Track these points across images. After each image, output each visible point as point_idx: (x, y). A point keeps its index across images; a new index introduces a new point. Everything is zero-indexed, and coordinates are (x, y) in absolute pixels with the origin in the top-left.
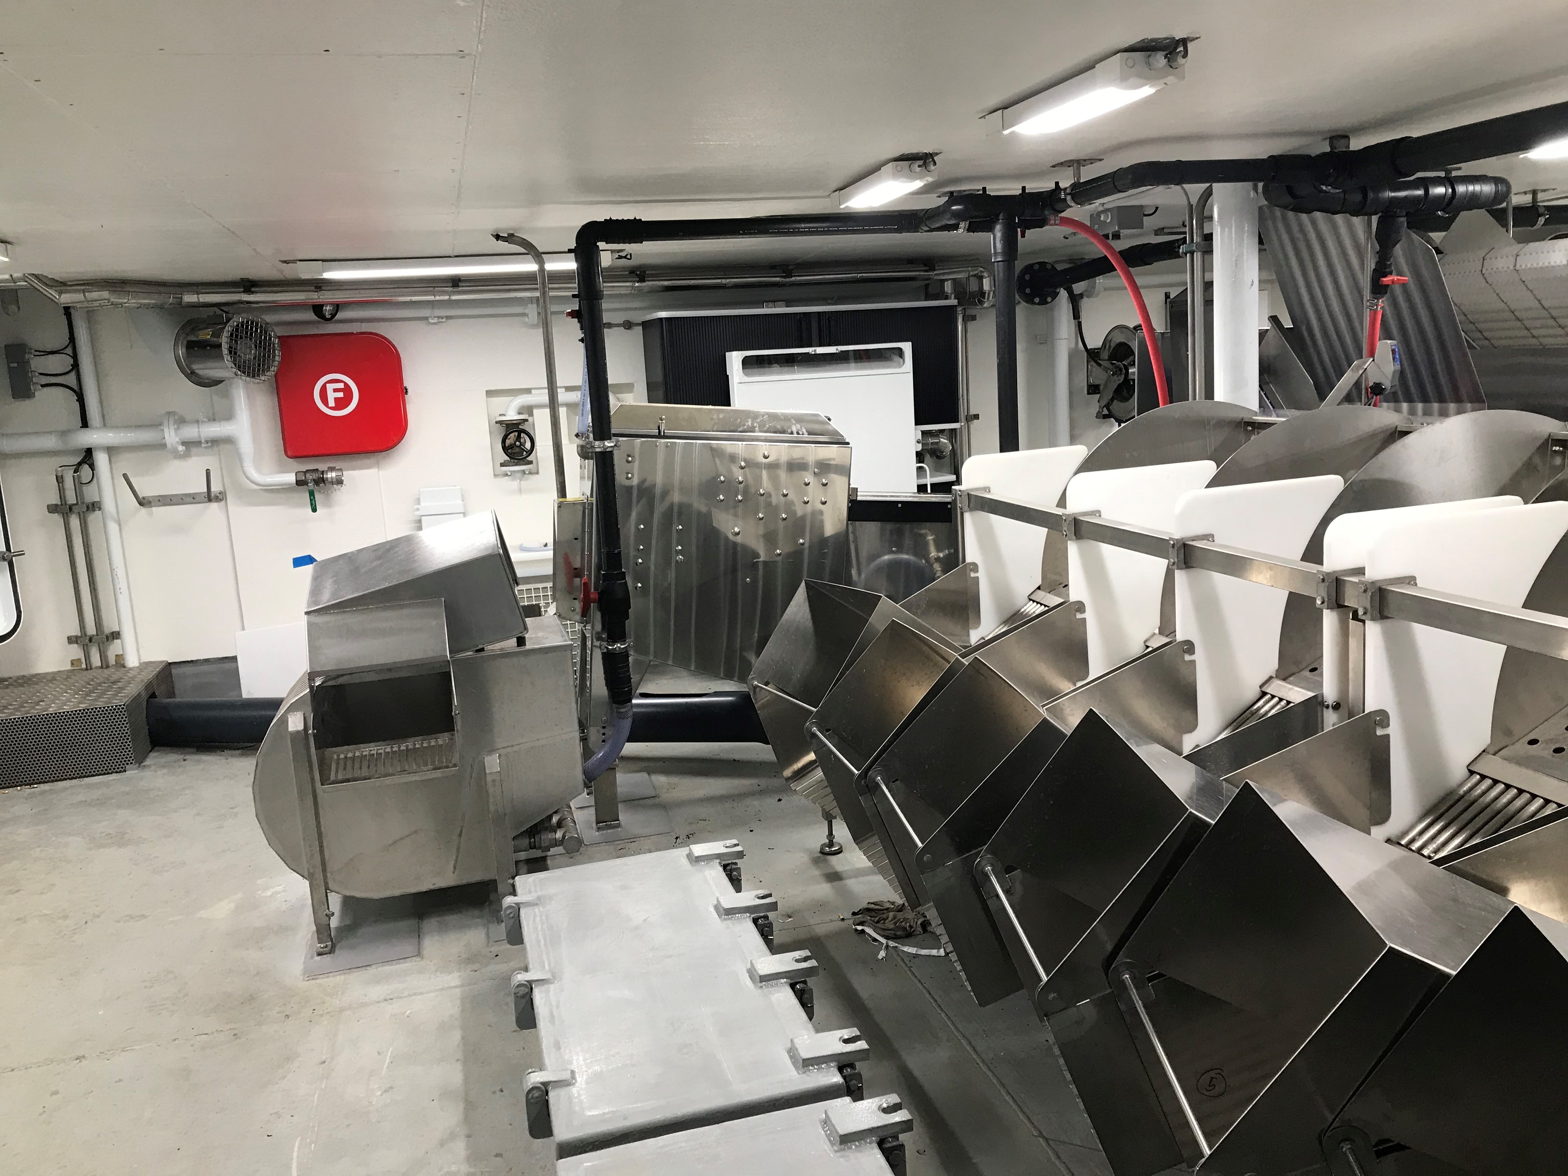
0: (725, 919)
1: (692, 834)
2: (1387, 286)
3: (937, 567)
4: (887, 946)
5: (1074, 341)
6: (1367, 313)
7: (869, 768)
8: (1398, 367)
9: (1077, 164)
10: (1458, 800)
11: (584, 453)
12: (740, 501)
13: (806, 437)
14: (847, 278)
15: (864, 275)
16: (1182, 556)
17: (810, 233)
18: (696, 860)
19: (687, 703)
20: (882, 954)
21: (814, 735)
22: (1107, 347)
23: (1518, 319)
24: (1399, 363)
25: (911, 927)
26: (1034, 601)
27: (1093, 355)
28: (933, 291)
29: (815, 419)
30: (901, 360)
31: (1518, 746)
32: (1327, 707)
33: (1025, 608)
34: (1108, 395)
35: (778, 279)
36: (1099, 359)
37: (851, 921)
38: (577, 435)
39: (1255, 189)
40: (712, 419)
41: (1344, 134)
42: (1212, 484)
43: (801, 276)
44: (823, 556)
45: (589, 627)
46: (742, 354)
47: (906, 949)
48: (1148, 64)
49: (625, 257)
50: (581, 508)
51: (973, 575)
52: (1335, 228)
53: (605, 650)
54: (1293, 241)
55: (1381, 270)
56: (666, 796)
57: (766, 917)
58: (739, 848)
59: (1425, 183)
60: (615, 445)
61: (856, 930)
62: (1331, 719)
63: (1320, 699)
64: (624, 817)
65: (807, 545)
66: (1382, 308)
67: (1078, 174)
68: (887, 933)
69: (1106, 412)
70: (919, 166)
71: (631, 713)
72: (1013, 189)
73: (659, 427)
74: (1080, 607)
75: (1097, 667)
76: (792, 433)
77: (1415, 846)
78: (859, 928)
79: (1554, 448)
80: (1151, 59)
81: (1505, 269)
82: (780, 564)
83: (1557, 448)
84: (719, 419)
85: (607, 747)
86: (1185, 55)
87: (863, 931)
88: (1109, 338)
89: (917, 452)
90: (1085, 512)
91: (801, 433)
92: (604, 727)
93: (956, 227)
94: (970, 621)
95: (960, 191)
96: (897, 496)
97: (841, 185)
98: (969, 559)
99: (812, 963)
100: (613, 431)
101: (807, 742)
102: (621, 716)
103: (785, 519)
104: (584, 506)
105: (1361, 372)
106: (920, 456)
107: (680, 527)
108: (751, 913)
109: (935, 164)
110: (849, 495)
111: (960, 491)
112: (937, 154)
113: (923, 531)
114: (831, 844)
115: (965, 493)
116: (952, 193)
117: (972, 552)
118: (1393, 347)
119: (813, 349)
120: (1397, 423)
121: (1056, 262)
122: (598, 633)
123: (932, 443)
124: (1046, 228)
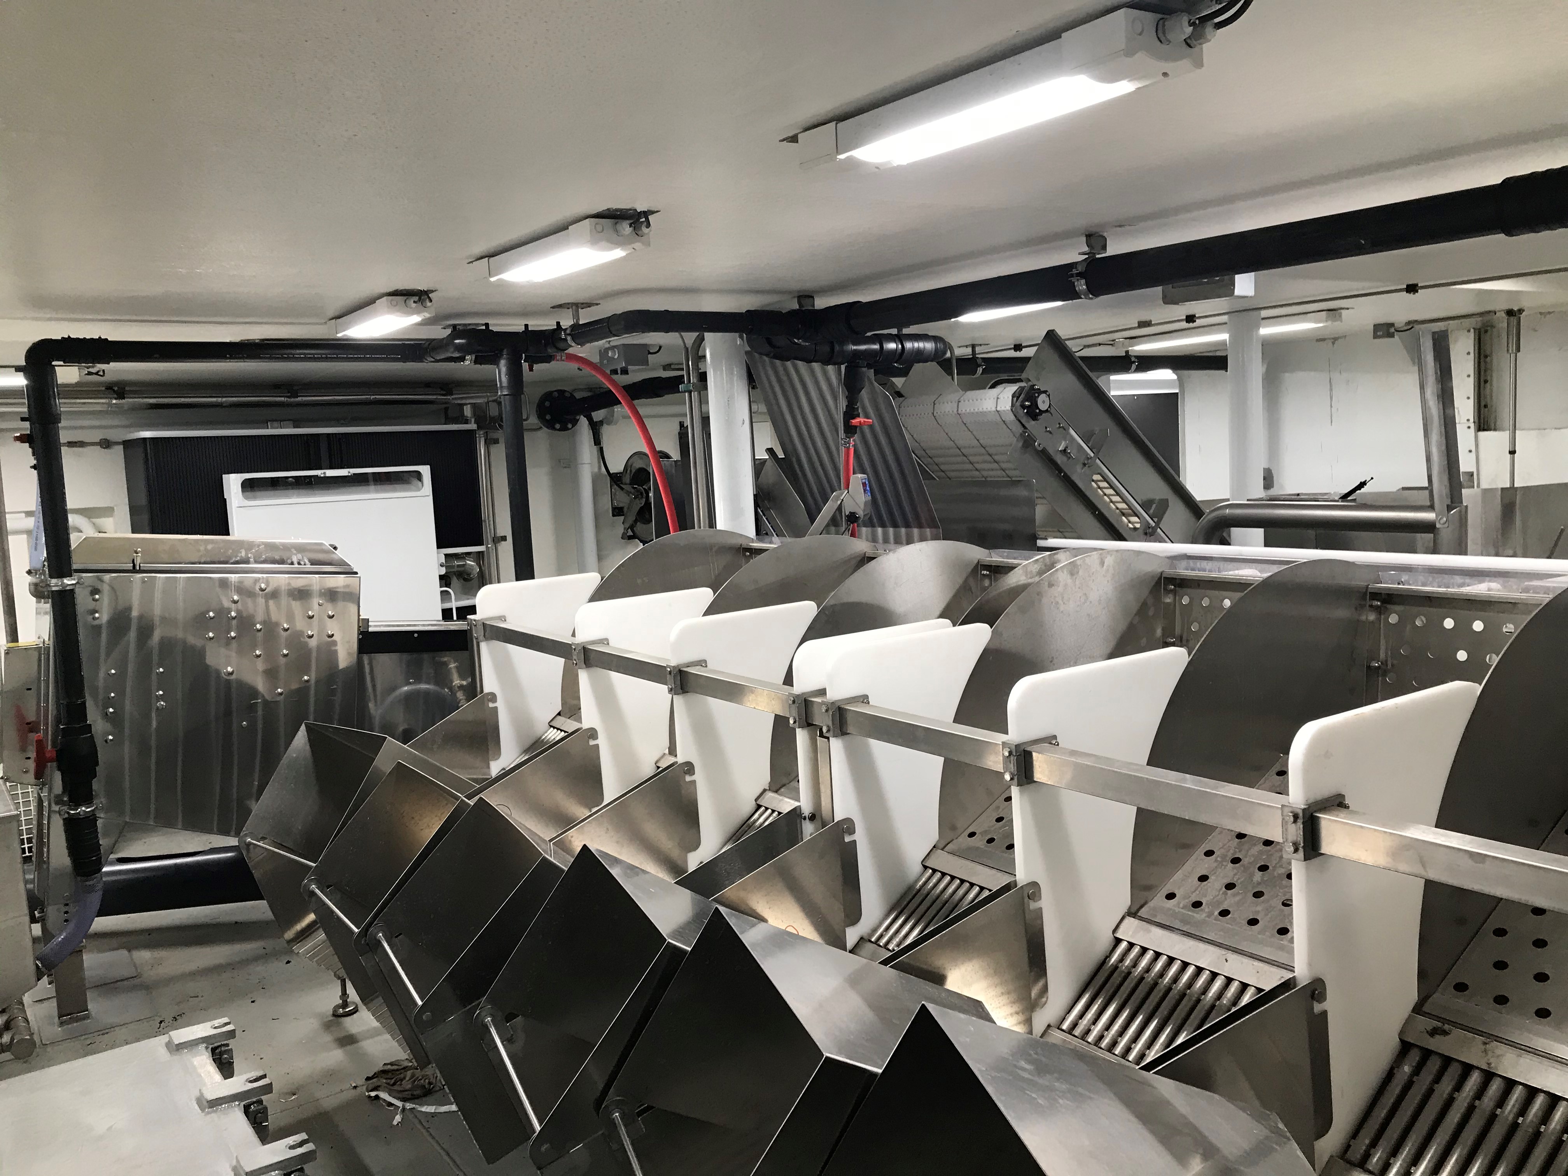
0: (208, 1113)
1: (180, 1015)
2: (856, 427)
3: (460, 695)
4: (404, 1109)
5: (597, 465)
6: (843, 450)
7: (370, 924)
8: (870, 498)
9: (576, 306)
10: (916, 895)
11: (38, 592)
12: (234, 638)
13: (309, 567)
14: (358, 399)
15: (377, 397)
16: (679, 683)
17: (306, 359)
18: (177, 1048)
19: (176, 865)
20: (398, 1118)
21: (313, 893)
22: (628, 471)
23: (964, 455)
24: (869, 494)
25: (430, 1083)
26: (554, 728)
27: (615, 479)
28: (454, 414)
29: (318, 548)
30: (420, 483)
31: (960, 839)
32: (805, 818)
33: (546, 735)
34: (631, 518)
35: (283, 399)
36: (622, 483)
37: (364, 1088)
38: (29, 572)
39: (741, 337)
40: (199, 551)
41: (810, 294)
42: (709, 612)
43: (306, 396)
44: (333, 692)
45: (46, 789)
46: (241, 477)
47: (425, 1109)
48: (616, 231)
49: (97, 374)
50: (36, 654)
51: (491, 705)
52: (812, 373)
53: (66, 816)
54: (780, 381)
55: (850, 413)
56: (151, 974)
57: (260, 1102)
58: (230, 1027)
59: (880, 339)
60: (78, 583)
61: (370, 1097)
62: (808, 829)
63: (798, 812)
64: (94, 1006)
65: (313, 682)
66: (854, 446)
67: (576, 316)
68: (405, 1094)
69: (630, 533)
70: (415, 302)
71: (100, 886)
72: (516, 325)
73: (133, 560)
74: (592, 733)
75: (611, 790)
76: (292, 563)
77: (882, 942)
78: (373, 1094)
79: (983, 572)
80: (618, 225)
81: (951, 412)
82: (282, 705)
83: (985, 572)
84: (206, 549)
85: (71, 926)
86: (648, 225)
87: (377, 1097)
88: (630, 463)
89: (440, 576)
90: (592, 641)
91: (302, 563)
92: (67, 905)
93: (462, 359)
94: (490, 752)
95: (465, 325)
96: (415, 625)
97: (337, 314)
98: (486, 690)
99: (310, 1147)
100: (74, 567)
101: (308, 901)
102: (91, 890)
103: (286, 656)
104: (40, 651)
105: (839, 502)
106: (445, 580)
107: (161, 670)
108: (241, 1100)
109: (431, 301)
110: (359, 627)
111: (475, 620)
112: (432, 291)
113: (445, 659)
114: (345, 1004)
115: (480, 623)
116: (454, 327)
117: (490, 682)
118: (864, 481)
119: (323, 471)
120: (866, 550)
121: (574, 390)
122: (57, 796)
123: (458, 566)
124: (553, 362)
